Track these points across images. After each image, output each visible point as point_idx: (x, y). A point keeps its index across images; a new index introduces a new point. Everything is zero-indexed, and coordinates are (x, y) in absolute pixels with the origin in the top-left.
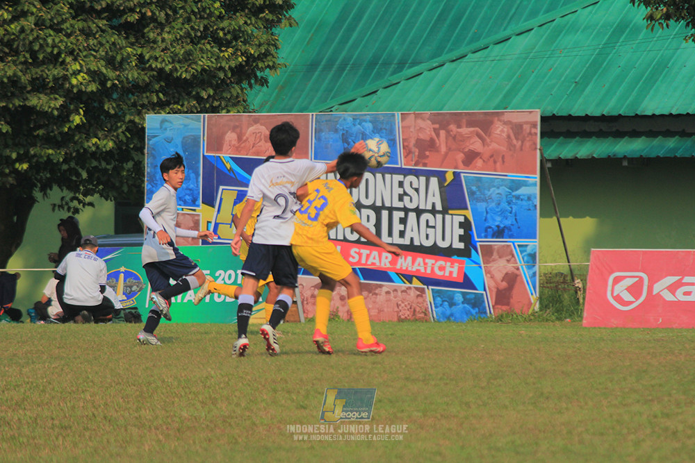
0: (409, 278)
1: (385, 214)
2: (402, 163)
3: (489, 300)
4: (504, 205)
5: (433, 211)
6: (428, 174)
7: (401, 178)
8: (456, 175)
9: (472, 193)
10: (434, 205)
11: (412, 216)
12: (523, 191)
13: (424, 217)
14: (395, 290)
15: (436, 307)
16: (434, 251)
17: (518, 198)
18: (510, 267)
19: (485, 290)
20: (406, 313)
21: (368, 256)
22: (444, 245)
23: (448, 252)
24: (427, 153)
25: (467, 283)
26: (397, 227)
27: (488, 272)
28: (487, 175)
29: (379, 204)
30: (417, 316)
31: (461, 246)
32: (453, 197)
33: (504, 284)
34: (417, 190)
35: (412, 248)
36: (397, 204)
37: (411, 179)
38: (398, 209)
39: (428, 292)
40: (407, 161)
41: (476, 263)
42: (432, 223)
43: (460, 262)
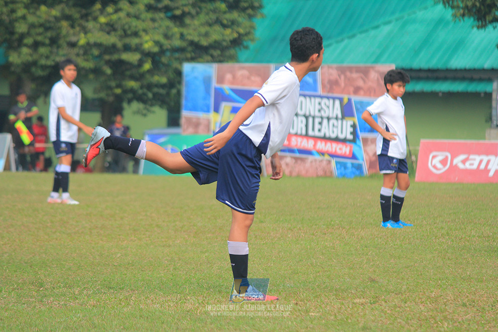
0: (322, 154)
1: (311, 120)
2: (320, 92)
3: (365, 168)
5: (337, 118)
6: (334, 98)
7: (318, 100)
8: (349, 100)
9: (357, 110)
10: (337, 115)
11: (325, 122)
13: (332, 122)
14: (316, 161)
16: (337, 140)
19: (363, 160)
21: (301, 142)
22: (342, 136)
23: (344, 141)
24: (334, 87)
25: (354, 157)
26: (317, 126)
27: (365, 151)
28: (365, 99)
29: (308, 114)
30: (327, 174)
31: (350, 137)
32: (347, 111)
33: (374, 159)
34: (328, 107)
35: (325, 139)
36: (317, 114)
37: (325, 101)
38: (318, 117)
39: (333, 161)
40: (323, 91)
41: (359, 146)
42: (336, 124)
43: (350, 146)
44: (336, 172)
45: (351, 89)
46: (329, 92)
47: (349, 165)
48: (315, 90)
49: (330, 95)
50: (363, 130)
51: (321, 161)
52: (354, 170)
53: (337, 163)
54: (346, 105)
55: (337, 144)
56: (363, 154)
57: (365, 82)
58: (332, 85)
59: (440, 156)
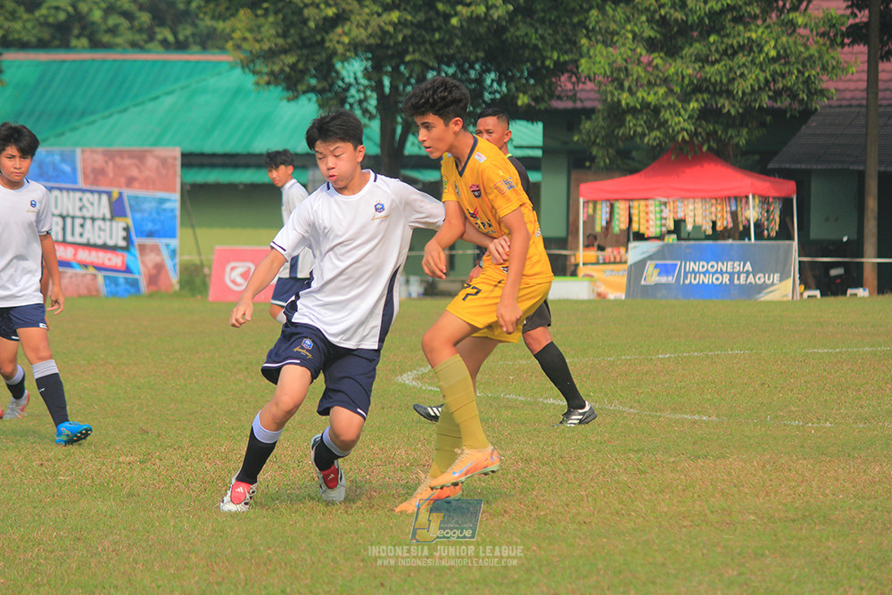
0: (85, 266)
1: (69, 221)
2: (81, 184)
3: (143, 284)
4: (154, 215)
5: (104, 219)
7: (78, 195)
8: (120, 194)
9: (131, 207)
10: (104, 215)
11: (88, 223)
12: (167, 205)
13: (98, 223)
14: (76, 275)
15: (106, 286)
16: (104, 247)
17: (165, 210)
18: (158, 259)
19: (141, 274)
20: (83, 291)
22: (111, 243)
23: (114, 249)
24: (100, 177)
25: (128, 270)
26: (78, 230)
27: (143, 262)
28: (142, 193)
29: (65, 213)
30: (92, 293)
31: (122, 243)
32: (117, 210)
33: (154, 272)
34: (92, 204)
35: (89, 246)
36: (78, 213)
37: (88, 195)
38: (79, 217)
39: (100, 276)
40: (85, 183)
41: (135, 256)
42: (103, 227)
43: (123, 256)
44: (104, 290)
45: (123, 180)
46: (93, 184)
47: (121, 281)
48: (75, 182)
49: (95, 188)
50: (141, 234)
51: (84, 276)
52: (128, 287)
53: (105, 277)
54: (116, 201)
55: (106, 252)
56: (140, 266)
57: (140, 171)
58: (97, 175)
59: (242, 267)
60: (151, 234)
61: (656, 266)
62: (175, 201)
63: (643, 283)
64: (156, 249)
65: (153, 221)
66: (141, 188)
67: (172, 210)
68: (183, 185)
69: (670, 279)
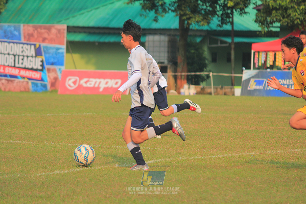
0: (24, 78)
1: (17, 57)
2: (22, 40)
3: (49, 86)
4: (54, 55)
5: (32, 57)
6: (31, 45)
7: (21, 45)
8: (40, 45)
9: (44, 51)
10: (32, 55)
11: (25, 58)
12: (60, 51)
13: (30, 58)
14: (20, 82)
15: (32, 87)
16: (32, 69)
17: (59, 53)
18: (55, 75)
19: (48, 82)
20: (22, 89)
21: (11, 71)
22: (35, 67)
23: (36, 70)
24: (31, 38)
25: (42, 80)
26: (21, 61)
27: (49, 76)
28: (49, 45)
29: (15, 54)
30: (26, 90)
31: (40, 68)
32: (38, 52)
33: (53, 81)
34: (27, 50)
35: (25, 69)
36: (21, 54)
37: (25, 46)
38: (21, 55)
39: (30, 82)
40: (25, 40)
41: (45, 73)
42: (32, 60)
43: (40, 74)
44: (31, 89)
45: (41, 39)
46: (28, 41)
47: (39, 85)
48: (20, 40)
49: (28, 42)
50: (49, 63)
51: (23, 82)
52: (42, 87)
53: (32, 83)
54: (38, 48)
55: (33, 72)
56: (48, 78)
57: (49, 35)
58: (30, 36)
59: (73, 79)
60: (53, 64)
61: (255, 81)
62: (63, 49)
63: (249, 89)
64: (54, 70)
65: (54, 58)
66: (49, 43)
67: (62, 53)
68: (67, 42)
69: (261, 87)
